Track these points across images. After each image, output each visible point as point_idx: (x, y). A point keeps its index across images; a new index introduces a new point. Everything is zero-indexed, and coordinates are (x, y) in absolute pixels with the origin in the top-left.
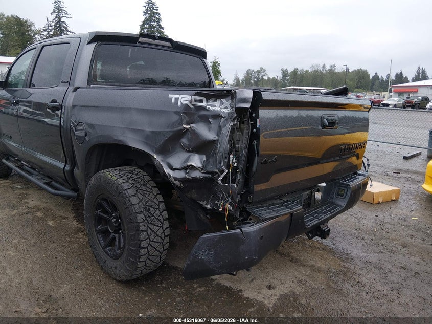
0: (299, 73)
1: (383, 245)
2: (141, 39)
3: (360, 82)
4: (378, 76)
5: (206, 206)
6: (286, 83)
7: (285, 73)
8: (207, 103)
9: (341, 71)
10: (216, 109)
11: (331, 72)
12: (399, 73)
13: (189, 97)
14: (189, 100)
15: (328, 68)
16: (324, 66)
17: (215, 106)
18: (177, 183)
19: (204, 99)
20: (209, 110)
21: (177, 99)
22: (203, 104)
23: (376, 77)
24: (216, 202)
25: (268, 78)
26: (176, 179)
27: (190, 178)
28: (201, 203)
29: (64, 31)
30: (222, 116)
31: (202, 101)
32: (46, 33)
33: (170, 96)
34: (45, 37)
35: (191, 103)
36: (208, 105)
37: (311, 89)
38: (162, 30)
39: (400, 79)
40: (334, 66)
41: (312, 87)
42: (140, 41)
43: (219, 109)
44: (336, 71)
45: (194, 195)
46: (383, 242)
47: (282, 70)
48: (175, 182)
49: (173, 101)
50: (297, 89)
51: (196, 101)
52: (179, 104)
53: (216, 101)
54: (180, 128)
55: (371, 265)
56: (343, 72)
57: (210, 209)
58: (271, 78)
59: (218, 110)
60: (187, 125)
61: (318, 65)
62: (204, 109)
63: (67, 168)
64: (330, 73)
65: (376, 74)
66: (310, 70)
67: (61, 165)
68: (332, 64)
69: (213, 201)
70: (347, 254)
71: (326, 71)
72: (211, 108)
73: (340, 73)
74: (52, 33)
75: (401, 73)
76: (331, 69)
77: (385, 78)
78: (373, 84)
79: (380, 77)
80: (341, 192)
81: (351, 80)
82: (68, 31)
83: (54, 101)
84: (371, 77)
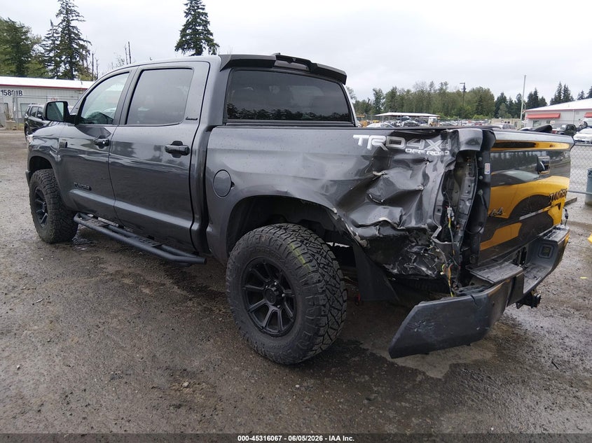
0: (398, 94)
1: (552, 308)
2: (278, 63)
3: (481, 105)
4: (505, 97)
5: (391, 270)
6: (380, 109)
7: (378, 95)
8: (406, 143)
9: (455, 91)
10: (419, 152)
11: (442, 93)
12: (533, 93)
13: (384, 137)
14: (383, 141)
15: (437, 87)
16: (432, 85)
17: (417, 148)
18: (364, 243)
19: (403, 140)
20: (409, 153)
21: (366, 141)
22: (401, 146)
23: (502, 99)
24: (405, 265)
25: (356, 102)
26: (362, 238)
27: (381, 236)
28: (387, 266)
29: (75, 39)
30: (428, 160)
31: (399, 143)
32: (51, 42)
33: (355, 136)
34: (48, 48)
35: (385, 145)
36: (407, 147)
37: (415, 116)
38: (211, 37)
39: (535, 101)
40: (446, 84)
41: (416, 112)
42: (276, 64)
43: (423, 151)
44: (448, 90)
45: (379, 257)
46: (552, 305)
47: (374, 90)
48: (360, 242)
49: (360, 143)
50: (396, 116)
51: (392, 142)
52: (369, 147)
53: (418, 141)
54: (370, 175)
55: (543, 330)
56: (458, 92)
57: (396, 274)
58: (361, 101)
59: (422, 154)
60: (379, 171)
61: (424, 84)
62: (403, 151)
63: (196, 227)
64: (440, 94)
65: (502, 94)
66: (413, 90)
67: (186, 224)
68: (443, 82)
69: (401, 264)
70: (514, 320)
71: (435, 91)
72: (412, 151)
73: (454, 93)
74: (58, 42)
75: (536, 92)
76: (441, 89)
77: (514, 100)
78: (498, 109)
79: (508, 98)
80: (547, 251)
81: (469, 102)
82: (80, 39)
83: (176, 143)
84: (496, 99)
